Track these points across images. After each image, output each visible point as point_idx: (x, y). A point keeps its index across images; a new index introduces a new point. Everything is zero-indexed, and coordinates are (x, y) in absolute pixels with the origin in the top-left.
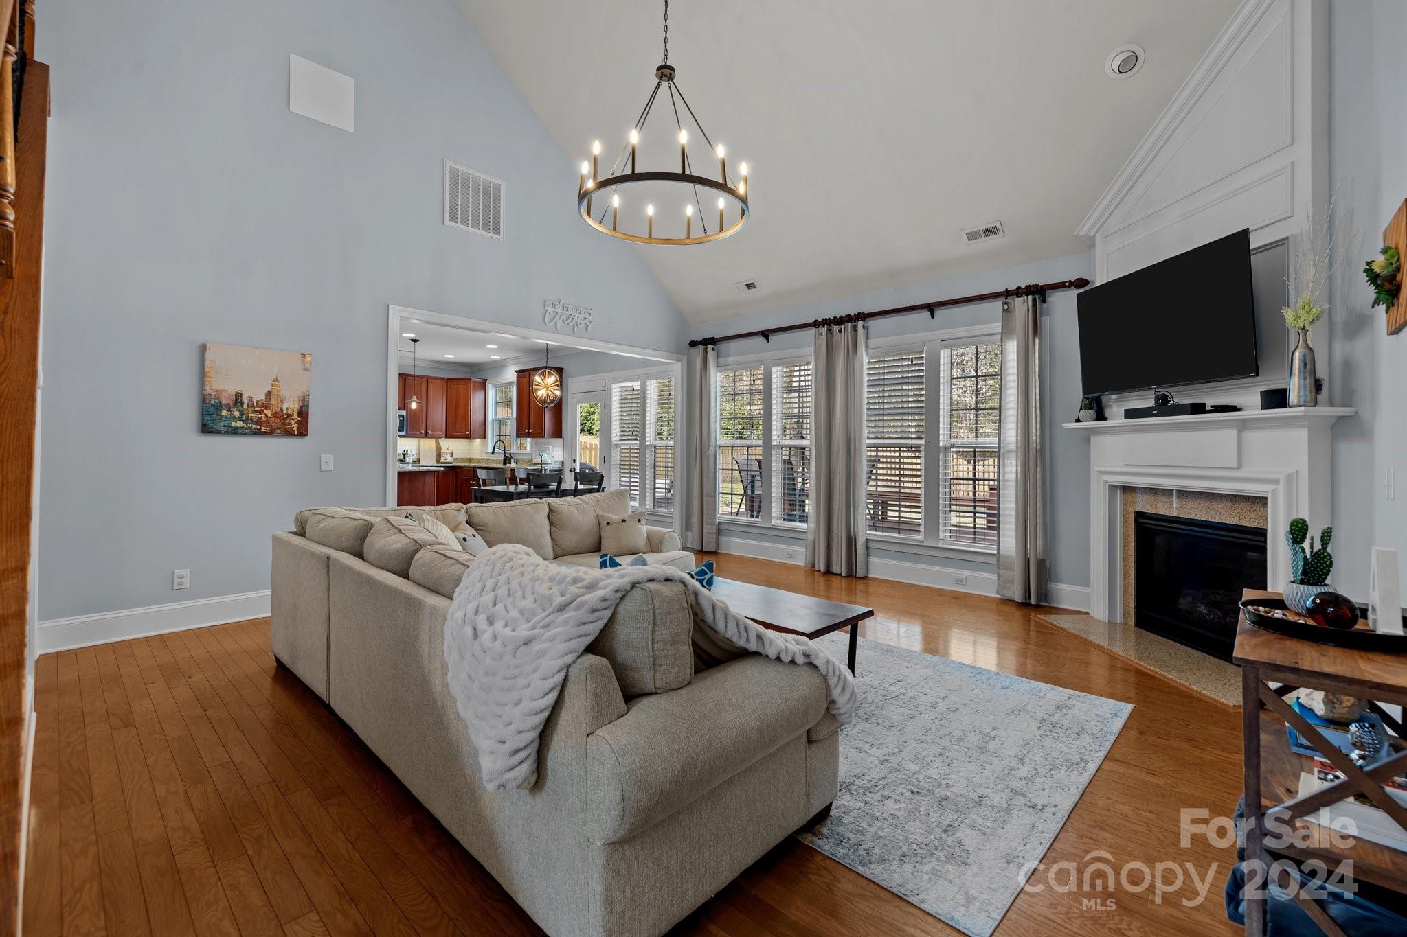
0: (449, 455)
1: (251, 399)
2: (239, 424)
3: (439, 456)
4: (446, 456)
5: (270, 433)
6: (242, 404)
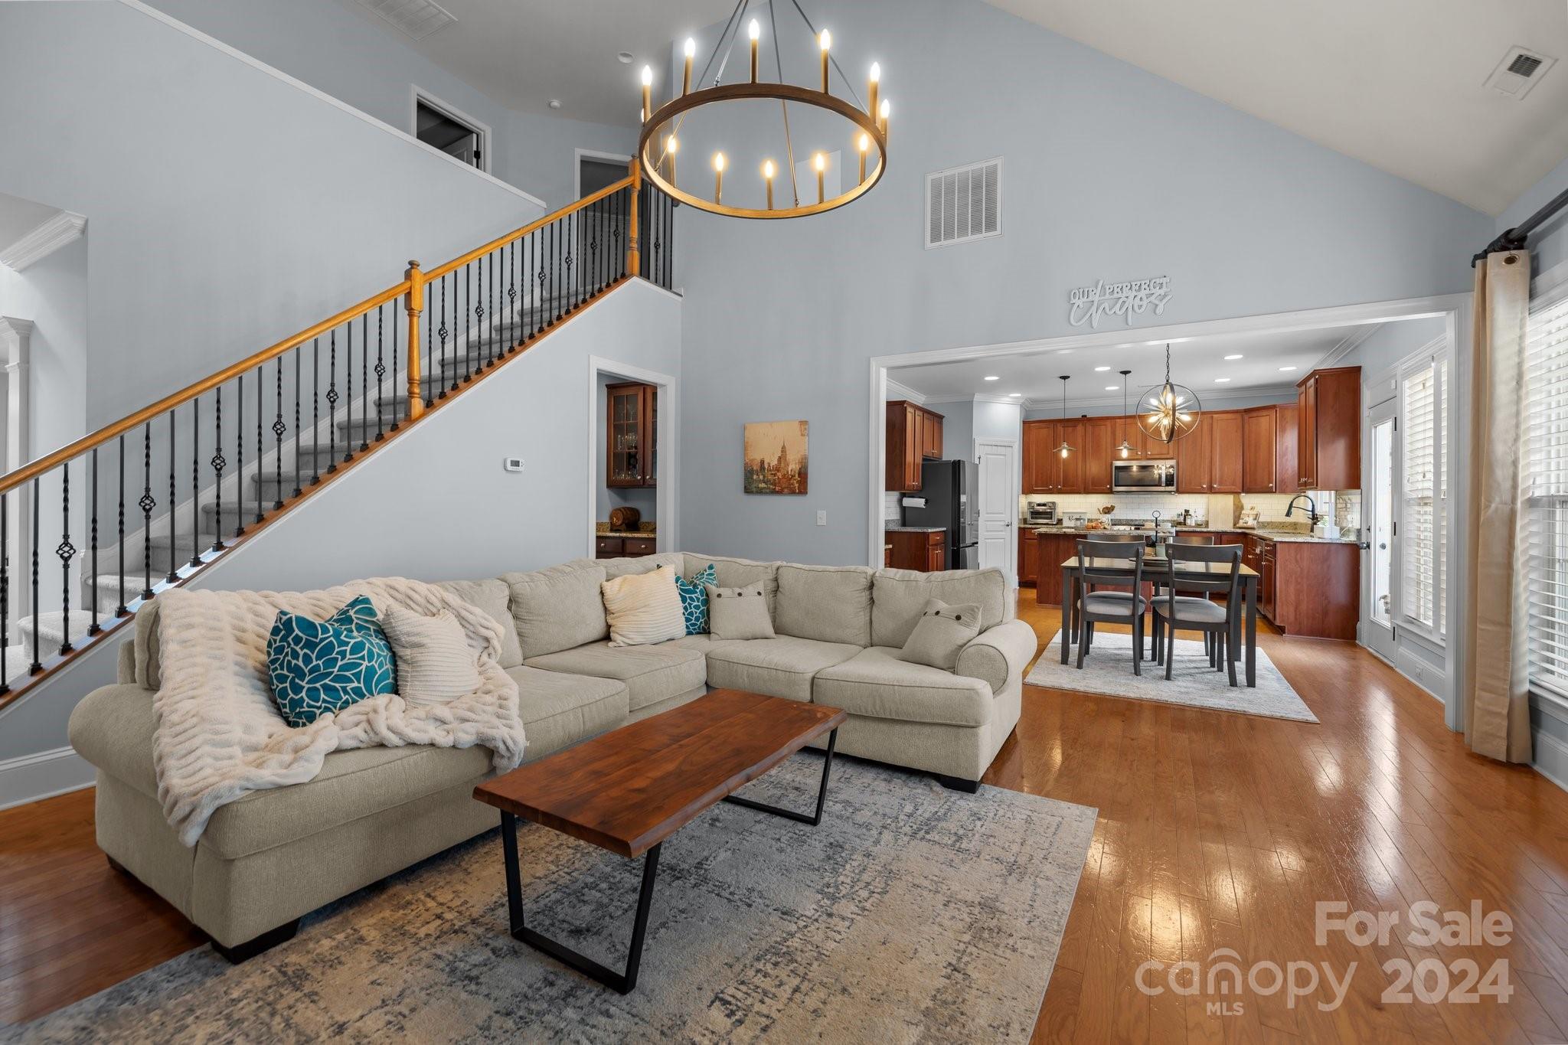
0: (1251, 518)
1: (769, 464)
2: (763, 485)
3: (1237, 518)
4: (1247, 519)
5: (780, 493)
6: (764, 469)
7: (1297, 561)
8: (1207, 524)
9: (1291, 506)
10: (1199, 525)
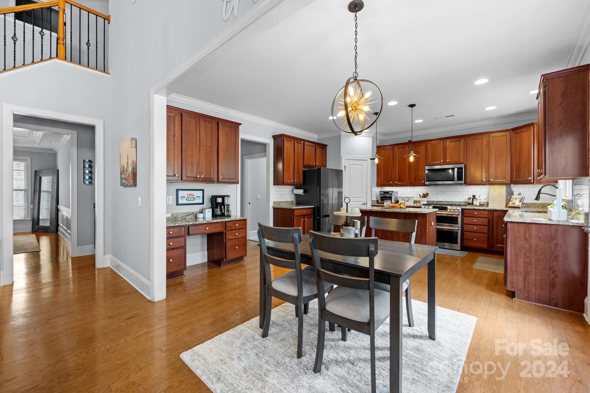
0: (518, 200)
1: (125, 168)
2: (124, 181)
4: (514, 201)
5: (128, 185)
6: (124, 171)
7: (526, 239)
8: (487, 205)
9: (539, 192)
10: (481, 205)
